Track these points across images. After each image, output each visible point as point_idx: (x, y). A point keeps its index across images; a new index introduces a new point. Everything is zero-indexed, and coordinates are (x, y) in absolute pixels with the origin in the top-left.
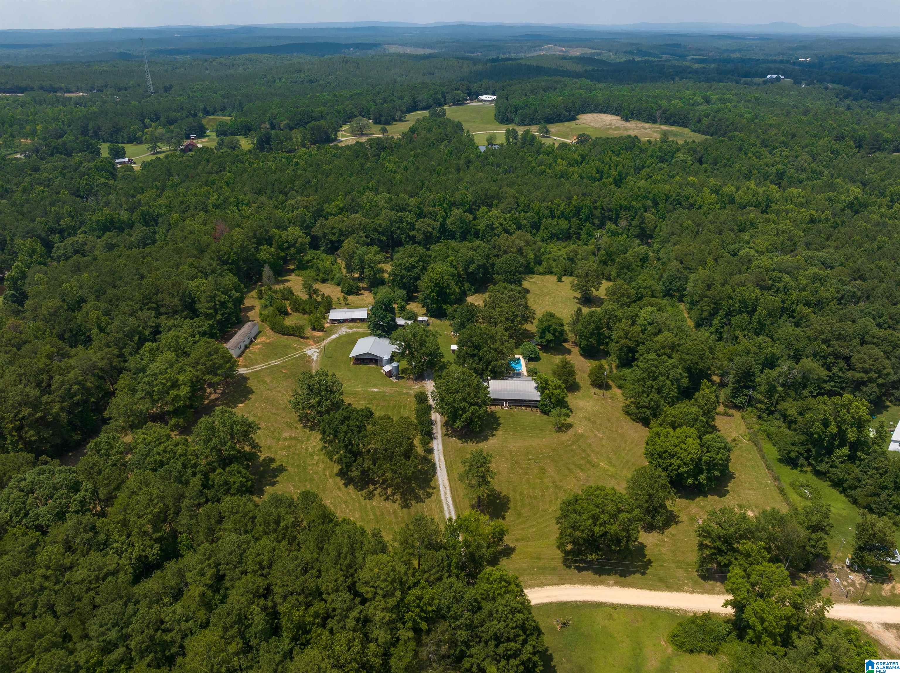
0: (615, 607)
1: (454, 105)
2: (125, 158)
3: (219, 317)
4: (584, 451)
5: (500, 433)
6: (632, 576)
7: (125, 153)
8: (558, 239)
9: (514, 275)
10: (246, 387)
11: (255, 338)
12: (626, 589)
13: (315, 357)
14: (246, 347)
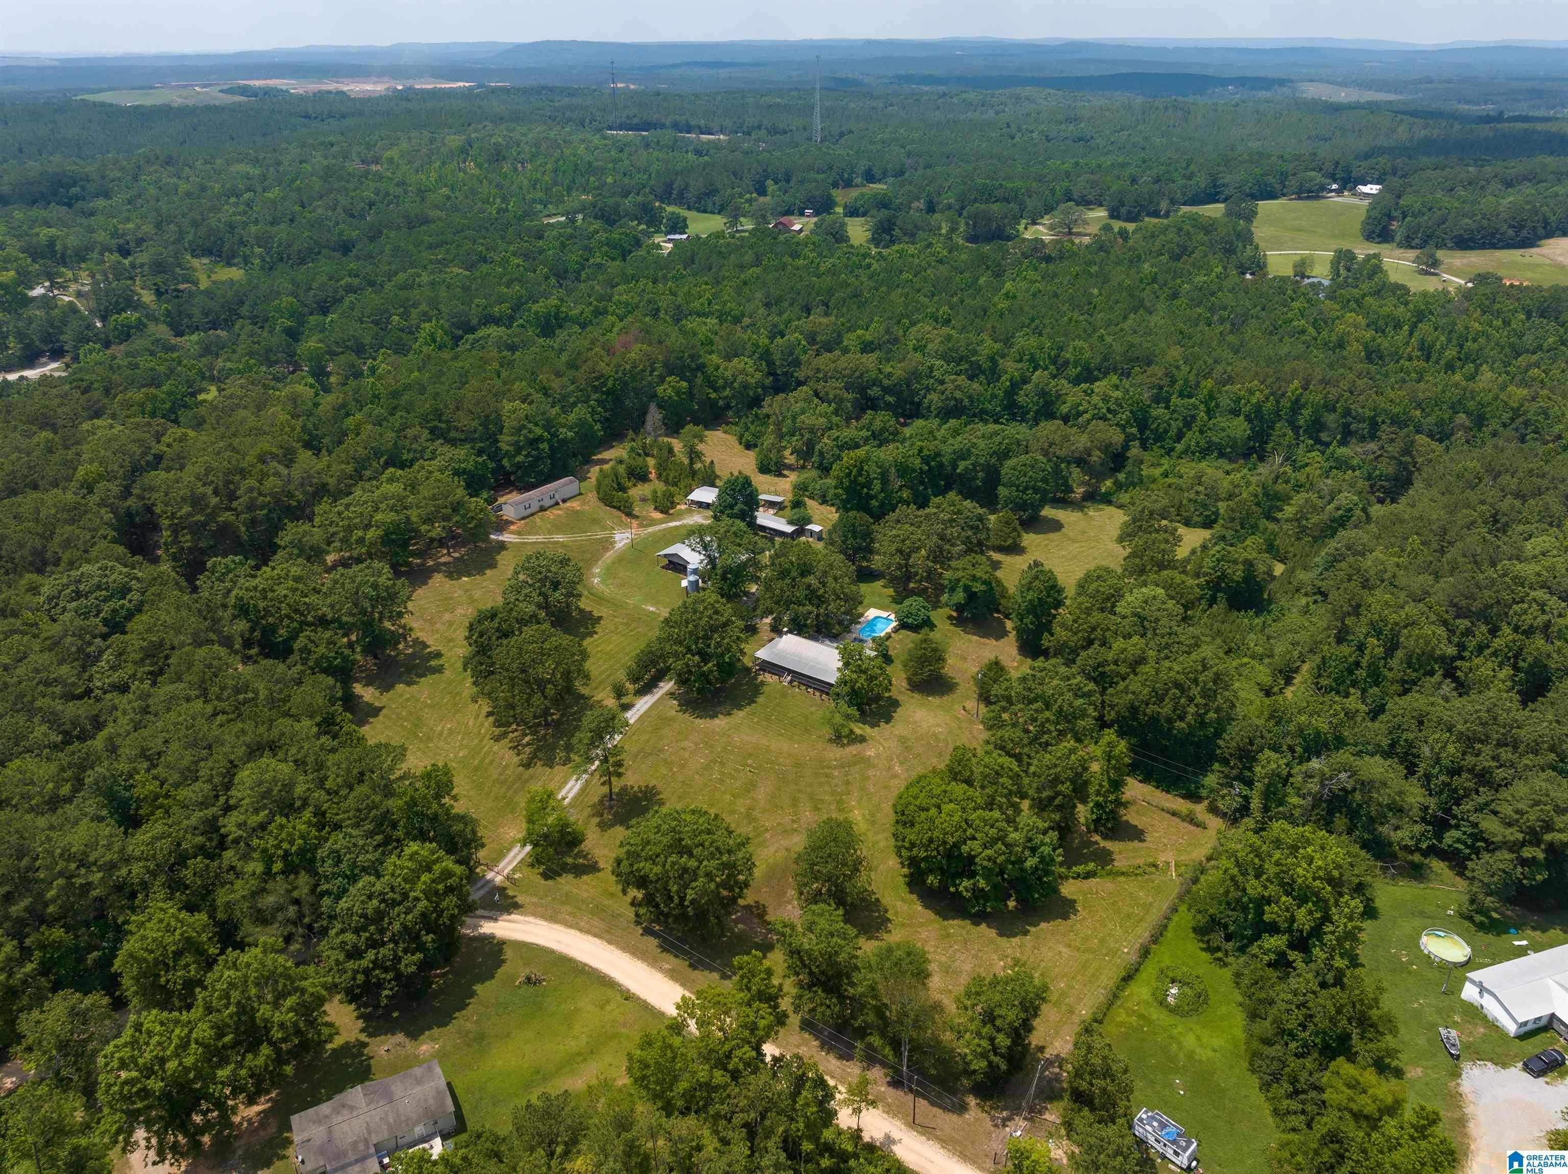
0: (628, 996)
1: (1300, 198)
2: (684, 233)
3: (520, 458)
4: (848, 783)
5: (740, 715)
6: (706, 973)
7: (686, 226)
8: (1221, 455)
9: (1024, 492)
10: (493, 559)
11: (564, 501)
12: (671, 983)
13: (618, 545)
14: (543, 509)
